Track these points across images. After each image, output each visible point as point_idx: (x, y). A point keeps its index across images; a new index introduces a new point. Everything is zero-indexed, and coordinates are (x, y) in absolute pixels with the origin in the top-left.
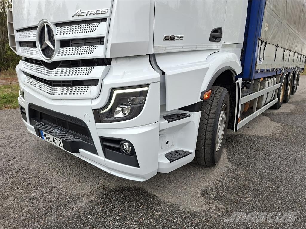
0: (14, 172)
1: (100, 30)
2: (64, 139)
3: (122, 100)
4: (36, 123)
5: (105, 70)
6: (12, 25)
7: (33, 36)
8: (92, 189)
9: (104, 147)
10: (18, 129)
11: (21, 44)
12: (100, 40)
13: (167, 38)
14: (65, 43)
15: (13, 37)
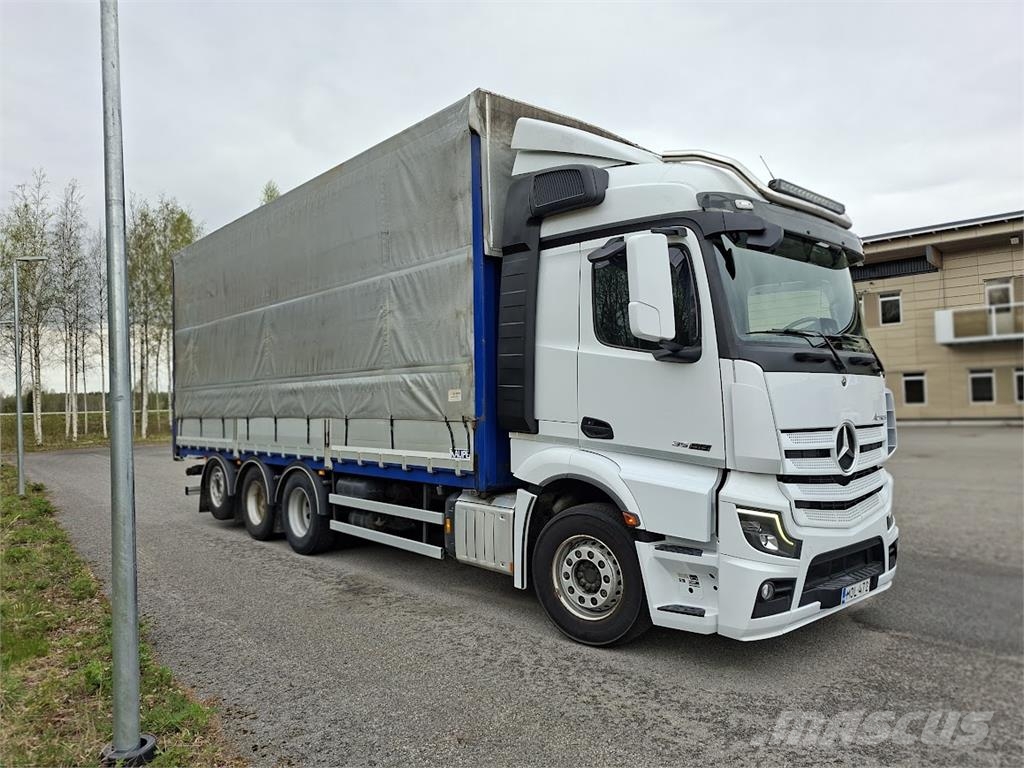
7: (828, 441)
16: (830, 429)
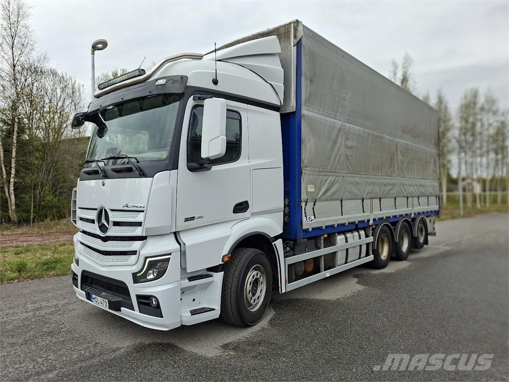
0: (64, 333)
1: (139, 218)
2: (110, 299)
3: (152, 265)
4: (87, 288)
5: (142, 244)
6: (75, 202)
7: (93, 215)
8: (130, 344)
9: (139, 303)
10: (64, 298)
11: (81, 219)
12: (139, 224)
13: (187, 220)
14: (116, 224)
15: (75, 212)
16: (96, 209)
